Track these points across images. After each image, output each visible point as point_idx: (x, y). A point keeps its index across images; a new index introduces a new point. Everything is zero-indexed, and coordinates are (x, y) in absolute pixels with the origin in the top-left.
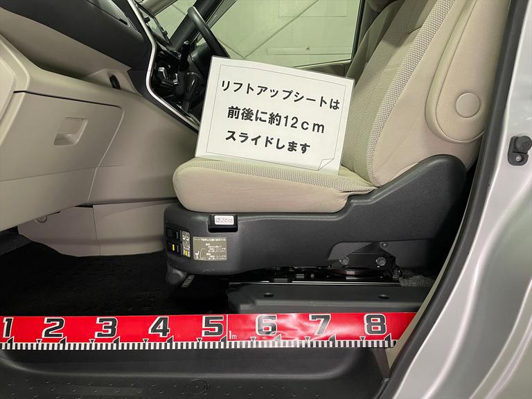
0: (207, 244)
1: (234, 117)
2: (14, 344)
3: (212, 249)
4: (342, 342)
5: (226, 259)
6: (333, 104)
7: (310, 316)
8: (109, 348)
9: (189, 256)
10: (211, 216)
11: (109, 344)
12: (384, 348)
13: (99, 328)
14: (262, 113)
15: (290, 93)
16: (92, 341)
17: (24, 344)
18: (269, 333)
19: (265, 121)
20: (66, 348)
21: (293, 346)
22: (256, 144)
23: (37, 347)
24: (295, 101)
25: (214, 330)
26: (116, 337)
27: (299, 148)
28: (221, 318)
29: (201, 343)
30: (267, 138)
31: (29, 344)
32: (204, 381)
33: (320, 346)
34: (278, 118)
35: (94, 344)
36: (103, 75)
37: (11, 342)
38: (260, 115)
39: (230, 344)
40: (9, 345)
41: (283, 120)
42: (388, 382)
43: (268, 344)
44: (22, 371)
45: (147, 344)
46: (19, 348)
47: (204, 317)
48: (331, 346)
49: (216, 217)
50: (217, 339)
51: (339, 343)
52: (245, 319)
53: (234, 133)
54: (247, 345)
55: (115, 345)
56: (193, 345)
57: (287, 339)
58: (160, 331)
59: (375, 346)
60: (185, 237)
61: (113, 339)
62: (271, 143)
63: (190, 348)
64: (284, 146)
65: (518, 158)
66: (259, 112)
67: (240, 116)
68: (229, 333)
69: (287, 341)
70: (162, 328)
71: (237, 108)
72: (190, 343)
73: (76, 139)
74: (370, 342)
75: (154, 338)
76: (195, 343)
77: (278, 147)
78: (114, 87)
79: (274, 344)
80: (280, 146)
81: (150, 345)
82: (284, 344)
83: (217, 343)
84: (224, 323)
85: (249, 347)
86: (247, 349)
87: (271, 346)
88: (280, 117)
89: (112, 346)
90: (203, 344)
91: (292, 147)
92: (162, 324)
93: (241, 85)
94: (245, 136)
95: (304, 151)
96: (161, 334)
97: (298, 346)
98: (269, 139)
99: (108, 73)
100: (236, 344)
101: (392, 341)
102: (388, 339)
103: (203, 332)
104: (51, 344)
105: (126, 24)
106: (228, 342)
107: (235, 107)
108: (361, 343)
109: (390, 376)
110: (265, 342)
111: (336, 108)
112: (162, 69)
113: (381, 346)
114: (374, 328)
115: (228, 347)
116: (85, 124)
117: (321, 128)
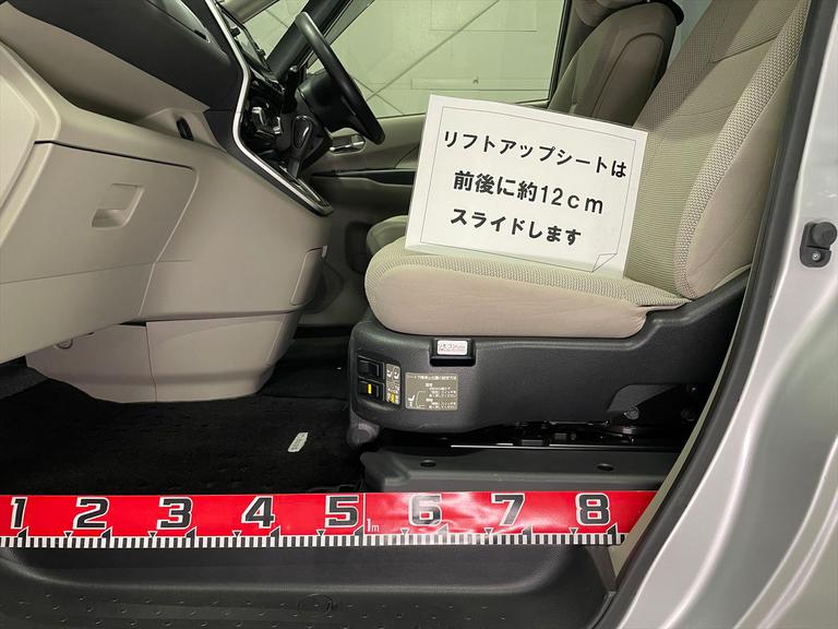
0: (427, 385)
1: (464, 187)
2: (28, 538)
3: (435, 392)
4: (542, 536)
5: (456, 408)
6: (617, 169)
7: (493, 495)
8: (180, 545)
9: (397, 402)
10: (432, 340)
11: (180, 539)
12: (606, 545)
13: (163, 513)
14: (507, 181)
15: (551, 150)
16: (153, 534)
17: (44, 539)
18: (429, 522)
19: (512, 194)
20: (112, 546)
21: (466, 543)
22: (498, 230)
23: (65, 544)
24: (559, 163)
25: (344, 517)
26: (190, 528)
27: (564, 237)
28: (355, 499)
29: (323, 537)
30: (516, 220)
31: (53, 539)
32: (327, 597)
33: (508, 542)
34: (532, 189)
35: (155, 539)
36: (167, 116)
37: (23, 535)
38: (504, 185)
39: (369, 539)
40: (20, 540)
41: (540, 193)
42: (613, 598)
43: (428, 539)
44: (41, 581)
45: (239, 538)
46: (36, 545)
47: (328, 498)
48: (525, 542)
49: (441, 343)
50: (349, 532)
51: (538, 538)
52: (392, 502)
53: (463, 212)
54: (394, 540)
55: (188, 540)
56: (310, 540)
57: (458, 531)
58: (260, 518)
59: (593, 542)
60: (392, 373)
61: (186, 531)
62: (521, 229)
63: (306, 544)
64: (540, 233)
65: (816, 256)
66: (503, 181)
67: (474, 186)
68: (366, 522)
69: (457, 535)
70: (262, 514)
71: (468, 174)
72: (306, 537)
73: (126, 217)
74: (584, 536)
75: (250, 530)
76: (315, 538)
77: (531, 235)
78: (183, 136)
79: (436, 539)
80: (534, 233)
81: (243, 540)
82: (453, 539)
83: (348, 537)
84: (359, 506)
85: (398, 543)
86: (394, 548)
87: (432, 543)
88: (536, 188)
89: (184, 541)
90: (327, 540)
91: (553, 234)
92: (262, 508)
93: (476, 138)
94: (481, 218)
95: (571, 242)
96: (261, 523)
97: (474, 543)
98: (518, 222)
99: (175, 115)
100: (377, 538)
101: (618, 535)
102: (612, 532)
103: (327, 520)
104: (87, 539)
105: (205, 38)
106: (365, 536)
107: (465, 172)
108: (572, 538)
109: (617, 588)
110: (423, 536)
111: (621, 174)
112: (258, 110)
113: (601, 542)
114: (591, 515)
115: (365, 544)
116: (140, 193)
117: (598, 205)
